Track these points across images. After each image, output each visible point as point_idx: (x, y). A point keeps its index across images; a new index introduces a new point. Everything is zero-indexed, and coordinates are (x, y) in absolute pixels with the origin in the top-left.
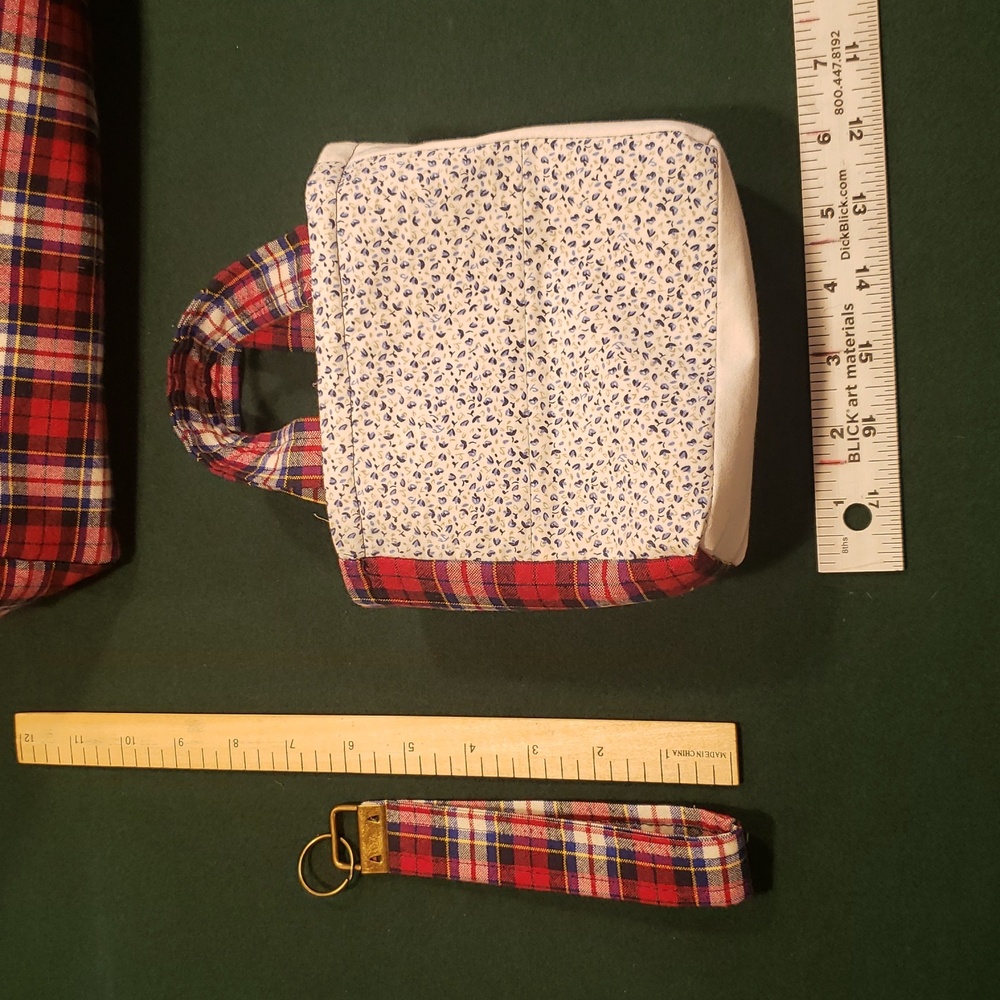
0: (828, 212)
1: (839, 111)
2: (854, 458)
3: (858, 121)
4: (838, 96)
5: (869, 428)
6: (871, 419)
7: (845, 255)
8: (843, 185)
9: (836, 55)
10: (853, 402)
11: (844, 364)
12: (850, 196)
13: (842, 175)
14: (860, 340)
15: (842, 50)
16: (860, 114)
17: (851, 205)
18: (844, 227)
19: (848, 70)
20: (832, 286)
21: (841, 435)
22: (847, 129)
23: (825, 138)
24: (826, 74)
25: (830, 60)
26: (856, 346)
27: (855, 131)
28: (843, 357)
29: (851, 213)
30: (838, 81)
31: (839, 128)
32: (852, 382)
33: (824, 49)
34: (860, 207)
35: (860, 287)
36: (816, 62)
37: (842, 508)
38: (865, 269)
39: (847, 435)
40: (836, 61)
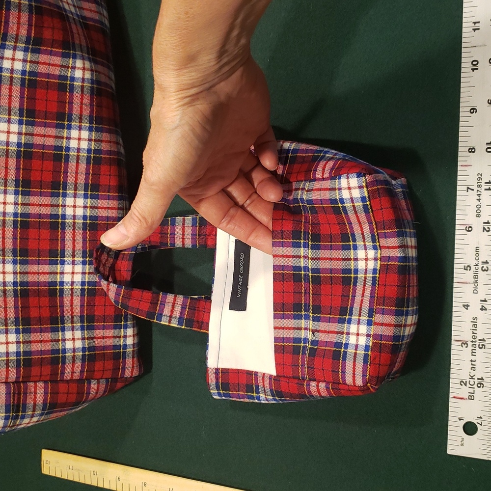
0: (467, 268)
1: (478, 216)
2: (471, 397)
3: (488, 222)
4: (479, 207)
5: (481, 384)
6: (482, 379)
7: (475, 291)
8: (477, 254)
9: (479, 186)
10: (473, 368)
11: (470, 348)
12: (480, 261)
13: (477, 249)
14: (480, 336)
15: (483, 184)
17: (480, 265)
18: (476, 277)
19: (485, 194)
20: (466, 306)
21: (466, 385)
22: (482, 225)
23: (469, 229)
24: (473, 195)
25: (476, 188)
26: (477, 340)
27: (486, 227)
28: (470, 344)
29: (480, 270)
30: (479, 200)
32: (473, 358)
33: (473, 183)
34: (485, 268)
35: (482, 309)
36: (468, 188)
37: (463, 423)
38: (485, 301)
39: (468, 385)
40: (479, 189)
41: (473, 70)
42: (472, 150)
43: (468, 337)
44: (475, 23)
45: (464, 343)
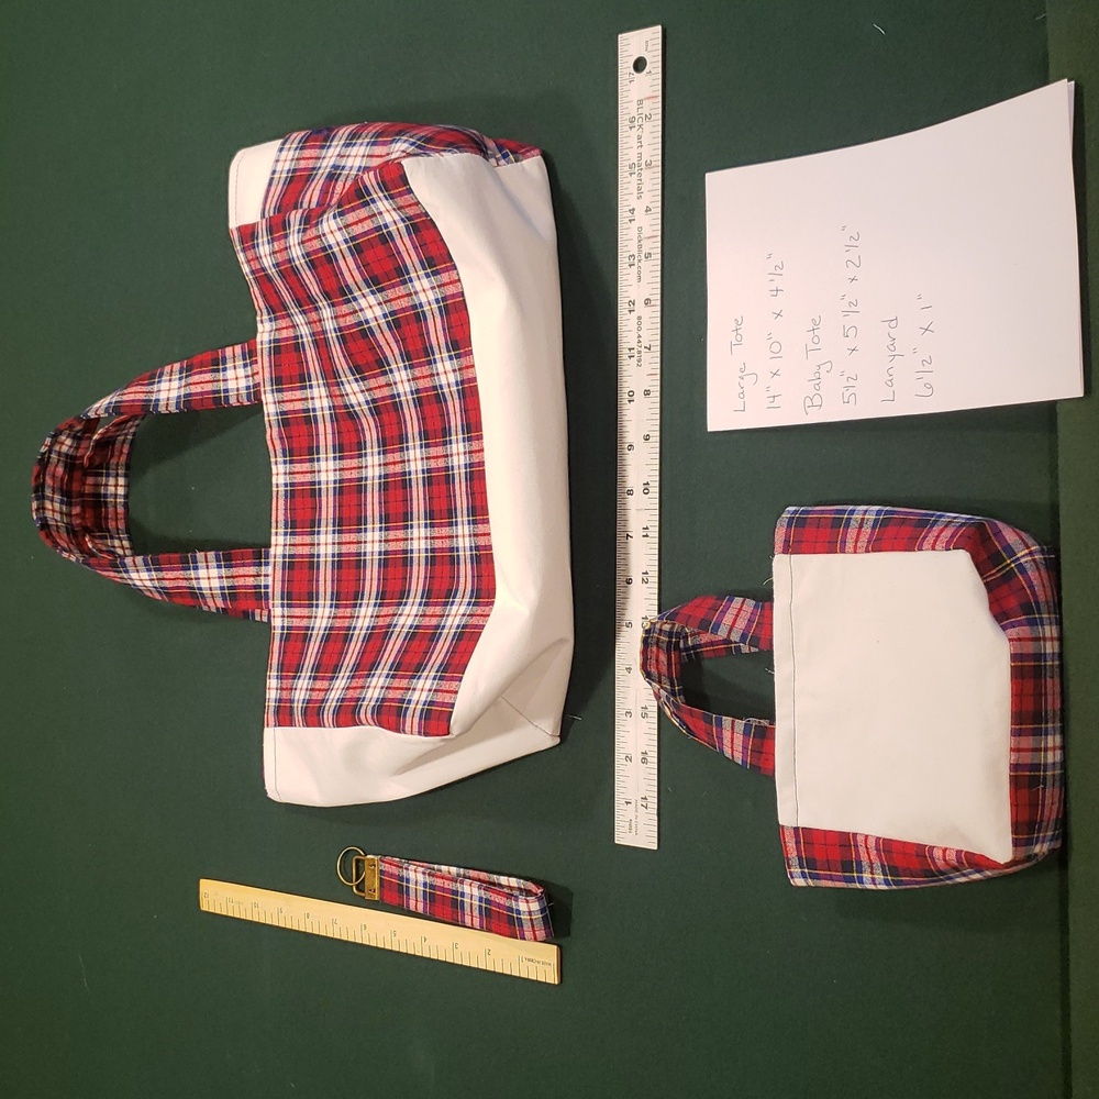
0: (648, 256)
1: (639, 318)
2: (640, 102)
3: (630, 311)
4: (639, 329)
5: (632, 122)
6: (631, 128)
7: (640, 230)
8: (639, 273)
9: (639, 352)
10: (639, 137)
11: (643, 162)
12: (636, 266)
13: (640, 279)
14: (635, 177)
15: (636, 355)
16: (629, 316)
17: (636, 261)
18: (640, 246)
19: (634, 344)
20: (648, 210)
21: (646, 116)
22: (636, 307)
23: (647, 302)
26: (637, 173)
27: (632, 306)
28: (643, 166)
29: (636, 255)
30: (639, 336)
31: (640, 306)
32: (640, 150)
33: (646, 356)
34: (632, 259)
35: (633, 210)
36: (650, 349)
37: (647, 69)
38: (630, 221)
39: (643, 116)
40: (640, 349)
41: (648, 484)
42: (647, 393)
43: (646, 174)
44: (647, 536)
45: (649, 165)
